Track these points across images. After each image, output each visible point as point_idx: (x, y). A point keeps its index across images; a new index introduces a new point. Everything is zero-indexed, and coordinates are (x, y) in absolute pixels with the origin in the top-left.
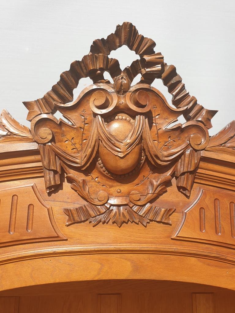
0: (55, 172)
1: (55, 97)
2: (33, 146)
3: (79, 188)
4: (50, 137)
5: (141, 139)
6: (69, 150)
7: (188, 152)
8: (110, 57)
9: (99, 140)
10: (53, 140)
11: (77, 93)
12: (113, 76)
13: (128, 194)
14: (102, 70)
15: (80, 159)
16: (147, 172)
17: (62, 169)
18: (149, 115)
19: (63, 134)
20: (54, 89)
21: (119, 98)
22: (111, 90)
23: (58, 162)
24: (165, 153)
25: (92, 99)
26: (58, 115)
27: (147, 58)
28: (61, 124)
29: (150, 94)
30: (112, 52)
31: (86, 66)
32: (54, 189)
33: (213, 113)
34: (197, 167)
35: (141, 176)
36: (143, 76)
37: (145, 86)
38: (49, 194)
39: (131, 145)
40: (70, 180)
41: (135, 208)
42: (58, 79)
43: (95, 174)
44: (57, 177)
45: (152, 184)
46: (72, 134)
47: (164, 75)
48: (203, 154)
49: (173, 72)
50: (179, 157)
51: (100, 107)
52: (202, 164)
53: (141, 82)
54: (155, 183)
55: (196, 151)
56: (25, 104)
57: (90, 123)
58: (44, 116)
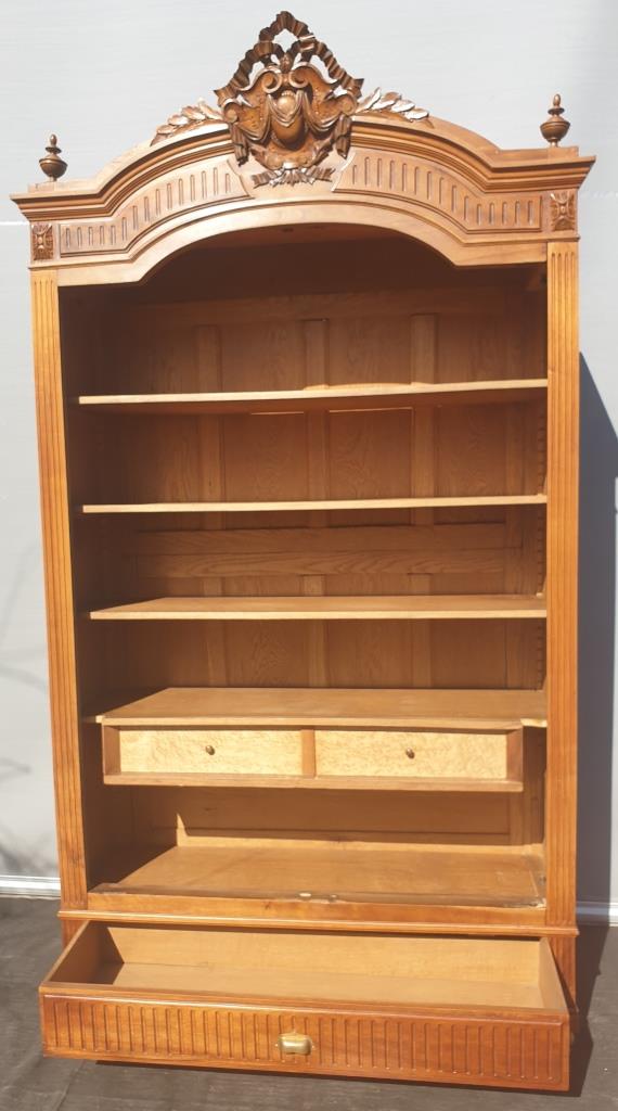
0: (242, 146)
1: (236, 83)
2: (224, 127)
3: (260, 158)
4: (236, 118)
5: (301, 111)
6: (251, 127)
7: (341, 119)
8: (274, 42)
9: (270, 115)
10: (238, 120)
11: (253, 77)
12: (279, 58)
13: (298, 160)
14: (270, 55)
15: (258, 134)
16: (311, 140)
17: (247, 144)
18: (308, 90)
19: (245, 114)
20: (235, 76)
21: (284, 77)
22: (278, 71)
23: (243, 138)
24: (323, 121)
25: (263, 81)
26: (240, 99)
27: (303, 39)
28: (243, 105)
29: (307, 71)
30: (276, 37)
31: (257, 53)
32: (242, 160)
33: (361, 81)
34: (350, 131)
35: (307, 144)
36: (303, 54)
37: (304, 64)
38: (240, 165)
39: (293, 116)
40: (254, 153)
41: (304, 170)
42: (237, 67)
43: (271, 146)
44: (244, 150)
45: (315, 149)
46: (251, 114)
47: (318, 52)
48: (354, 118)
49: (325, 48)
50: (335, 124)
51: (270, 87)
52: (354, 128)
53: (302, 60)
54: (318, 148)
55: (347, 116)
56: (216, 92)
57: (264, 102)
58: (230, 100)
